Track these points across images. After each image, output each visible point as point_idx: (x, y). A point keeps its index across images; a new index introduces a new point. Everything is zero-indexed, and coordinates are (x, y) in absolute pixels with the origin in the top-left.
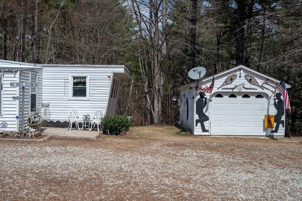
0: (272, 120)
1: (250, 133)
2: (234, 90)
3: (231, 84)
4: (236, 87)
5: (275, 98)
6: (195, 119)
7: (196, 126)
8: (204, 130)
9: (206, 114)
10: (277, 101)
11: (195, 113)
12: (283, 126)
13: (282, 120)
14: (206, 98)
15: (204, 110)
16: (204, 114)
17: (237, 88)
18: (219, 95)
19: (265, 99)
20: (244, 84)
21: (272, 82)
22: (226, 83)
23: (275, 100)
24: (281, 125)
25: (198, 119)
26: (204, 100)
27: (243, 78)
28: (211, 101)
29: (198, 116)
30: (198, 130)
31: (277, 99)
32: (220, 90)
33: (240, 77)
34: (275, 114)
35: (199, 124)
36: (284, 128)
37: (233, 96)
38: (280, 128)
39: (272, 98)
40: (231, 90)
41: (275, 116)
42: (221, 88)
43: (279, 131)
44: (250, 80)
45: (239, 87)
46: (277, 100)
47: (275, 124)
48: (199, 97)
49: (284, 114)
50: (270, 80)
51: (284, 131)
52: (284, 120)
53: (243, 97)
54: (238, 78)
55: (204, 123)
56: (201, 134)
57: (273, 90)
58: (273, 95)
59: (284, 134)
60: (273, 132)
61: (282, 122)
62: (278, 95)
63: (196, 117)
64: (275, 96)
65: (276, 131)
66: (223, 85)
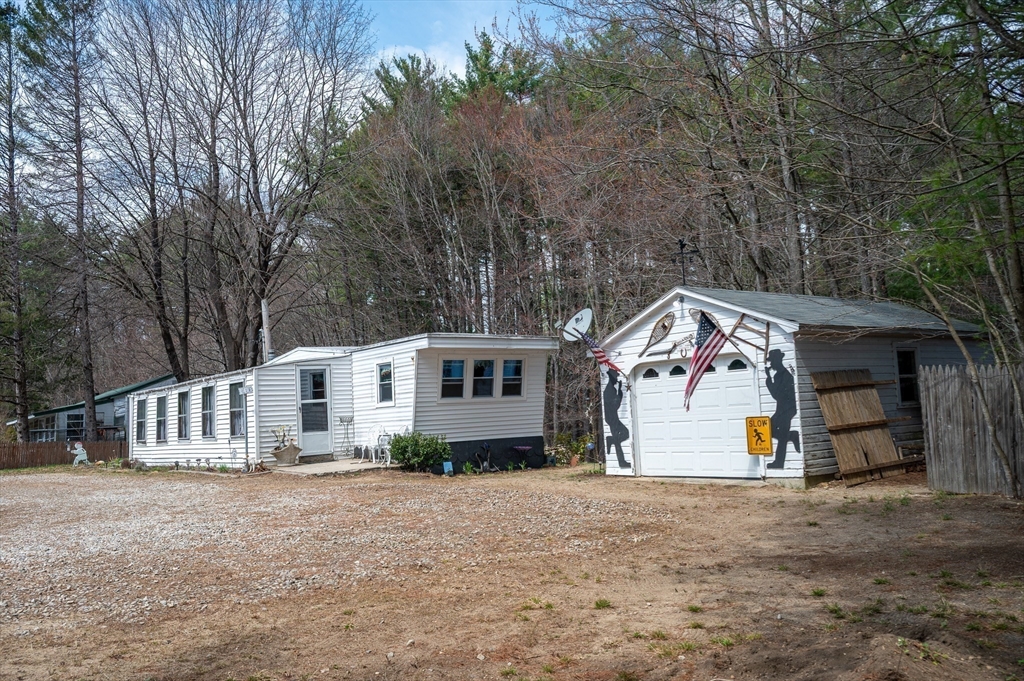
0: (766, 430)
2: (673, 356)
3: (664, 341)
4: (675, 346)
5: (769, 365)
6: (606, 435)
7: (609, 452)
8: (624, 464)
10: (773, 373)
12: (798, 449)
13: (792, 429)
14: (620, 383)
16: (620, 423)
17: (678, 348)
18: (650, 372)
19: (749, 371)
20: (691, 337)
21: (756, 320)
22: (655, 339)
23: (767, 370)
24: (790, 446)
25: (610, 434)
26: (617, 386)
27: (688, 319)
28: (629, 388)
29: (609, 427)
30: (612, 466)
31: (773, 367)
32: (645, 359)
33: (682, 317)
34: (771, 414)
35: (613, 449)
36: (802, 454)
37: (677, 370)
38: (789, 456)
39: (762, 366)
40: (664, 357)
41: (773, 420)
42: (647, 354)
43: (786, 464)
45: (683, 346)
46: (774, 369)
47: (775, 441)
49: (796, 413)
50: (749, 316)
51: (800, 465)
52: (799, 429)
54: (678, 322)
55: (622, 444)
56: (618, 474)
57: (761, 342)
58: (761, 357)
59: (801, 473)
60: (770, 466)
61: (794, 437)
62: (775, 357)
63: (607, 431)
64: (766, 360)
65: (779, 464)
66: (649, 346)
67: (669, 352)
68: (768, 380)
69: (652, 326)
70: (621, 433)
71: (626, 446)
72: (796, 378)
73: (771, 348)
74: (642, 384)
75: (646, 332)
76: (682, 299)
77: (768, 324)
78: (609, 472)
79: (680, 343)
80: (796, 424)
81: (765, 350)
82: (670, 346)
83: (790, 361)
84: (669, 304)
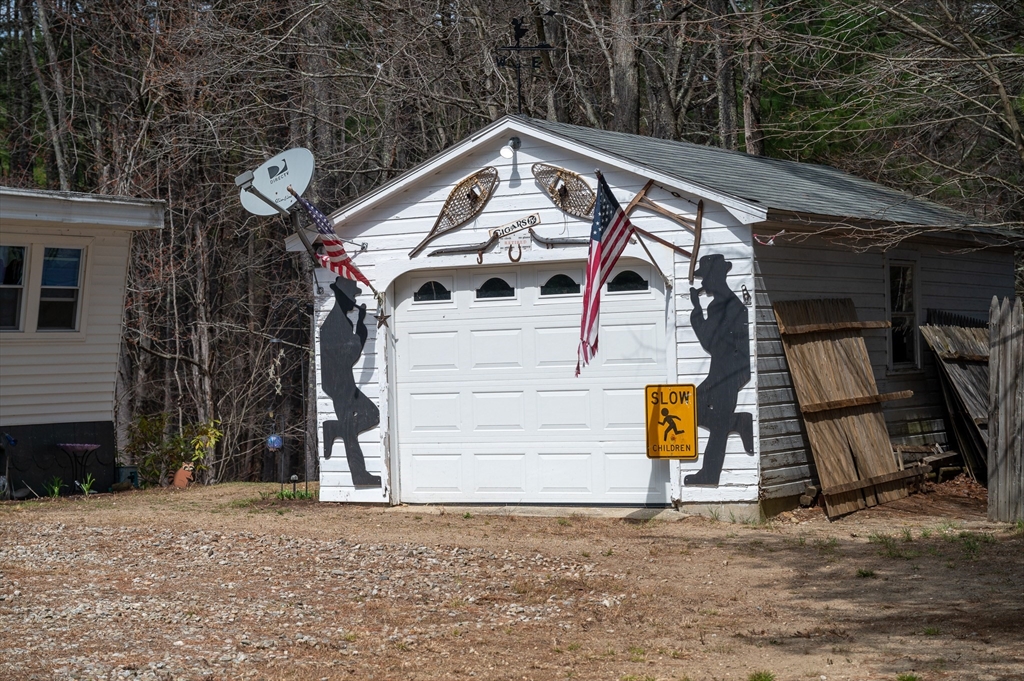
0: (686, 412)
1: (585, 489)
2: (489, 258)
3: (471, 225)
4: (495, 239)
5: (698, 284)
6: (321, 419)
7: (328, 455)
8: (362, 477)
9: (366, 390)
10: (706, 301)
11: (319, 389)
12: (749, 449)
13: (738, 410)
14: (363, 310)
15: (357, 373)
16: (358, 393)
17: (502, 242)
18: (432, 289)
19: (653, 296)
20: (533, 221)
21: (677, 195)
22: (450, 220)
23: (694, 295)
24: (734, 442)
25: (334, 417)
26: (353, 316)
27: (529, 185)
28: (383, 320)
29: (330, 402)
30: (334, 480)
31: (707, 288)
32: (424, 261)
33: (515, 180)
34: (698, 381)
35: (339, 447)
36: (757, 457)
37: (495, 286)
38: (729, 461)
39: (682, 286)
40: (471, 260)
41: (703, 391)
42: (429, 250)
43: (724, 477)
44: (564, 192)
45: (514, 239)
46: (709, 295)
47: (704, 434)
48: (330, 303)
49: (749, 379)
50: (662, 187)
51: (754, 477)
52: (753, 410)
53: (546, 290)
54: (503, 188)
55: (361, 438)
56: (349, 501)
57: (685, 239)
58: (684, 268)
59: (752, 493)
60: (690, 481)
61: (743, 424)
62: (712, 270)
63: (325, 409)
64: (694, 275)
65: (709, 475)
66: (434, 234)
67: (482, 249)
68: (696, 315)
69: (444, 193)
70: (358, 415)
71: (370, 442)
72: (752, 311)
73: (703, 252)
74: (410, 312)
75: (432, 205)
76: (517, 141)
77: (701, 206)
78: (326, 494)
79: (506, 233)
80: (747, 400)
81: (693, 256)
82: (486, 238)
83: (741, 278)
84: (491, 149)
